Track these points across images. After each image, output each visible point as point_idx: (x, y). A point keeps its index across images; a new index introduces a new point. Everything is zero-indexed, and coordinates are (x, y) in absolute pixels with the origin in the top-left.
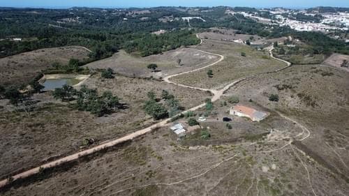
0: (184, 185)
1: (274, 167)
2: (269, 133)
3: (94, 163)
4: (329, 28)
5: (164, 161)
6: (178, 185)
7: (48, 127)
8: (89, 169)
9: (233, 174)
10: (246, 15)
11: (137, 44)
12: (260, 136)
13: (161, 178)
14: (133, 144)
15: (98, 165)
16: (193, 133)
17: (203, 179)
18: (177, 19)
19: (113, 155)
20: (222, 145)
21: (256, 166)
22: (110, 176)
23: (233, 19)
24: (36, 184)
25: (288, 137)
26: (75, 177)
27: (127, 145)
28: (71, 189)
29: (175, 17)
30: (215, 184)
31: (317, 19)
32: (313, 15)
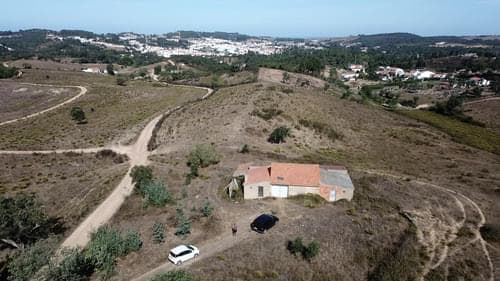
4: (204, 54)
10: (83, 40)
32: (176, 40)
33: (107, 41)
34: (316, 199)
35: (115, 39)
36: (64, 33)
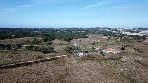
0: (83, 73)
1: (126, 69)
2: (122, 58)
3: (40, 64)
4: (143, 35)
5: (73, 65)
6: (80, 73)
7: (21, 55)
8: (38, 66)
9: (106, 71)
10: (107, 30)
11: (63, 37)
12: (118, 58)
13: (72, 71)
14: (59, 59)
15: (42, 65)
16: (87, 56)
17: (92, 71)
18: (79, 31)
19: (49, 62)
20: (101, 61)
21: (118, 69)
22: (47, 69)
23: (103, 31)
24: (12, 69)
25: (131, 59)
26: (31, 68)
27: (56, 59)
28: (28, 72)
29: (78, 31)
30: (98, 73)
31: (138, 32)
32: (136, 31)
33: (114, 31)
34: (112, 53)
35: (116, 30)
36: (104, 28)
